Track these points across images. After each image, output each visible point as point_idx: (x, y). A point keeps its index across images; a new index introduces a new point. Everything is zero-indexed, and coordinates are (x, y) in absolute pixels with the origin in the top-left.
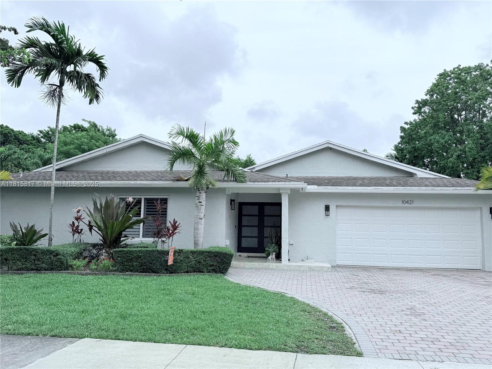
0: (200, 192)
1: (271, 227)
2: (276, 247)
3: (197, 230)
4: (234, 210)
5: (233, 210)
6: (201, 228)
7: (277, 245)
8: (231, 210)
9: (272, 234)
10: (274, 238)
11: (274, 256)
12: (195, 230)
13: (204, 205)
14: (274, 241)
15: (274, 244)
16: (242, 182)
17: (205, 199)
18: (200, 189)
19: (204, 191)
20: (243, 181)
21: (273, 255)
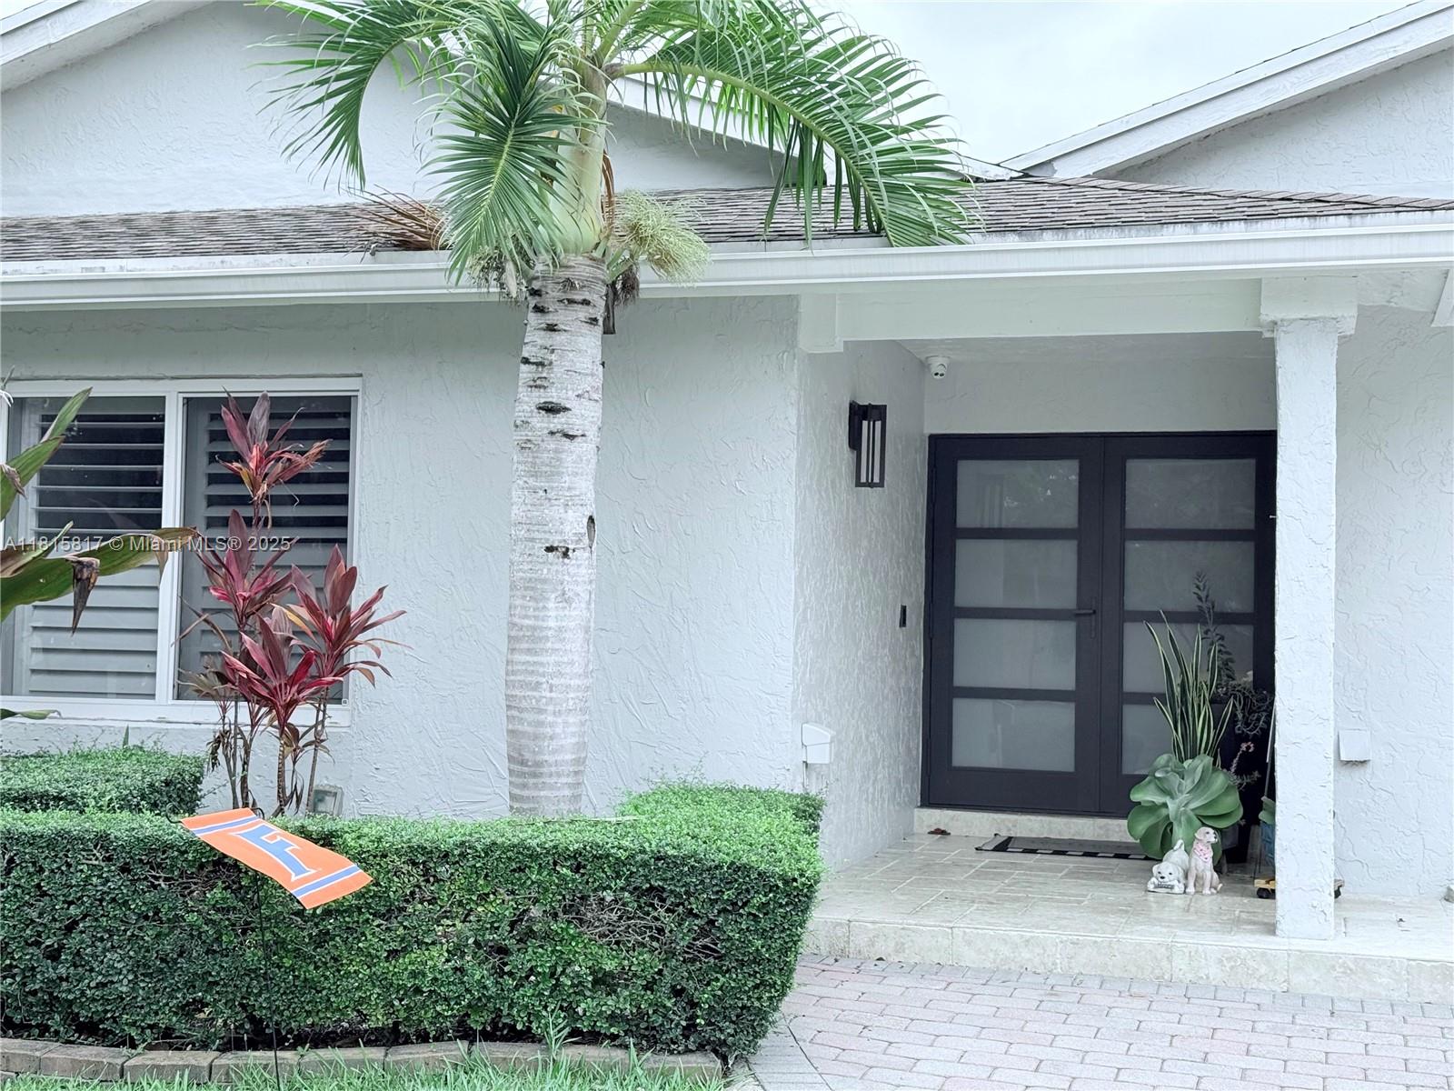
0: (550, 319)
1: (1175, 617)
2: (1221, 780)
3: (529, 651)
4: (881, 484)
5: (871, 485)
6: (560, 629)
7: (1226, 765)
8: (859, 484)
9: (1184, 673)
10: (1206, 709)
11: (1204, 859)
12: (513, 650)
13: (592, 433)
14: (1203, 729)
15: (1208, 760)
16: (925, 234)
17: (599, 382)
18: (553, 293)
19: (583, 313)
20: (930, 227)
21: (1198, 846)
